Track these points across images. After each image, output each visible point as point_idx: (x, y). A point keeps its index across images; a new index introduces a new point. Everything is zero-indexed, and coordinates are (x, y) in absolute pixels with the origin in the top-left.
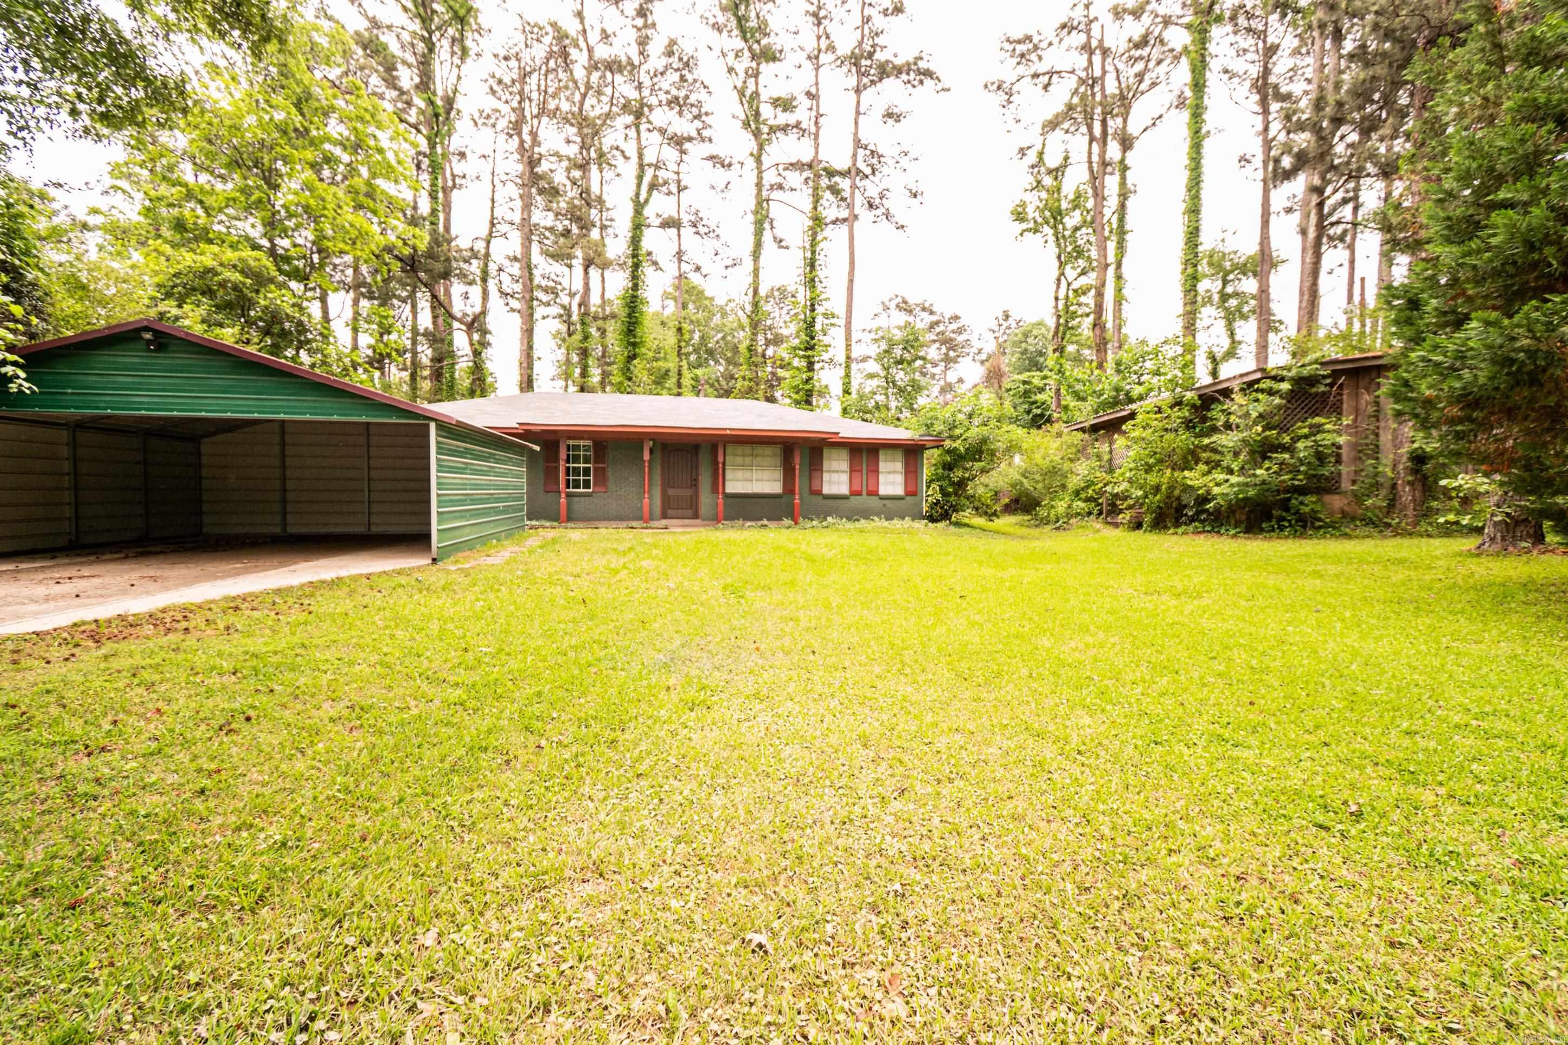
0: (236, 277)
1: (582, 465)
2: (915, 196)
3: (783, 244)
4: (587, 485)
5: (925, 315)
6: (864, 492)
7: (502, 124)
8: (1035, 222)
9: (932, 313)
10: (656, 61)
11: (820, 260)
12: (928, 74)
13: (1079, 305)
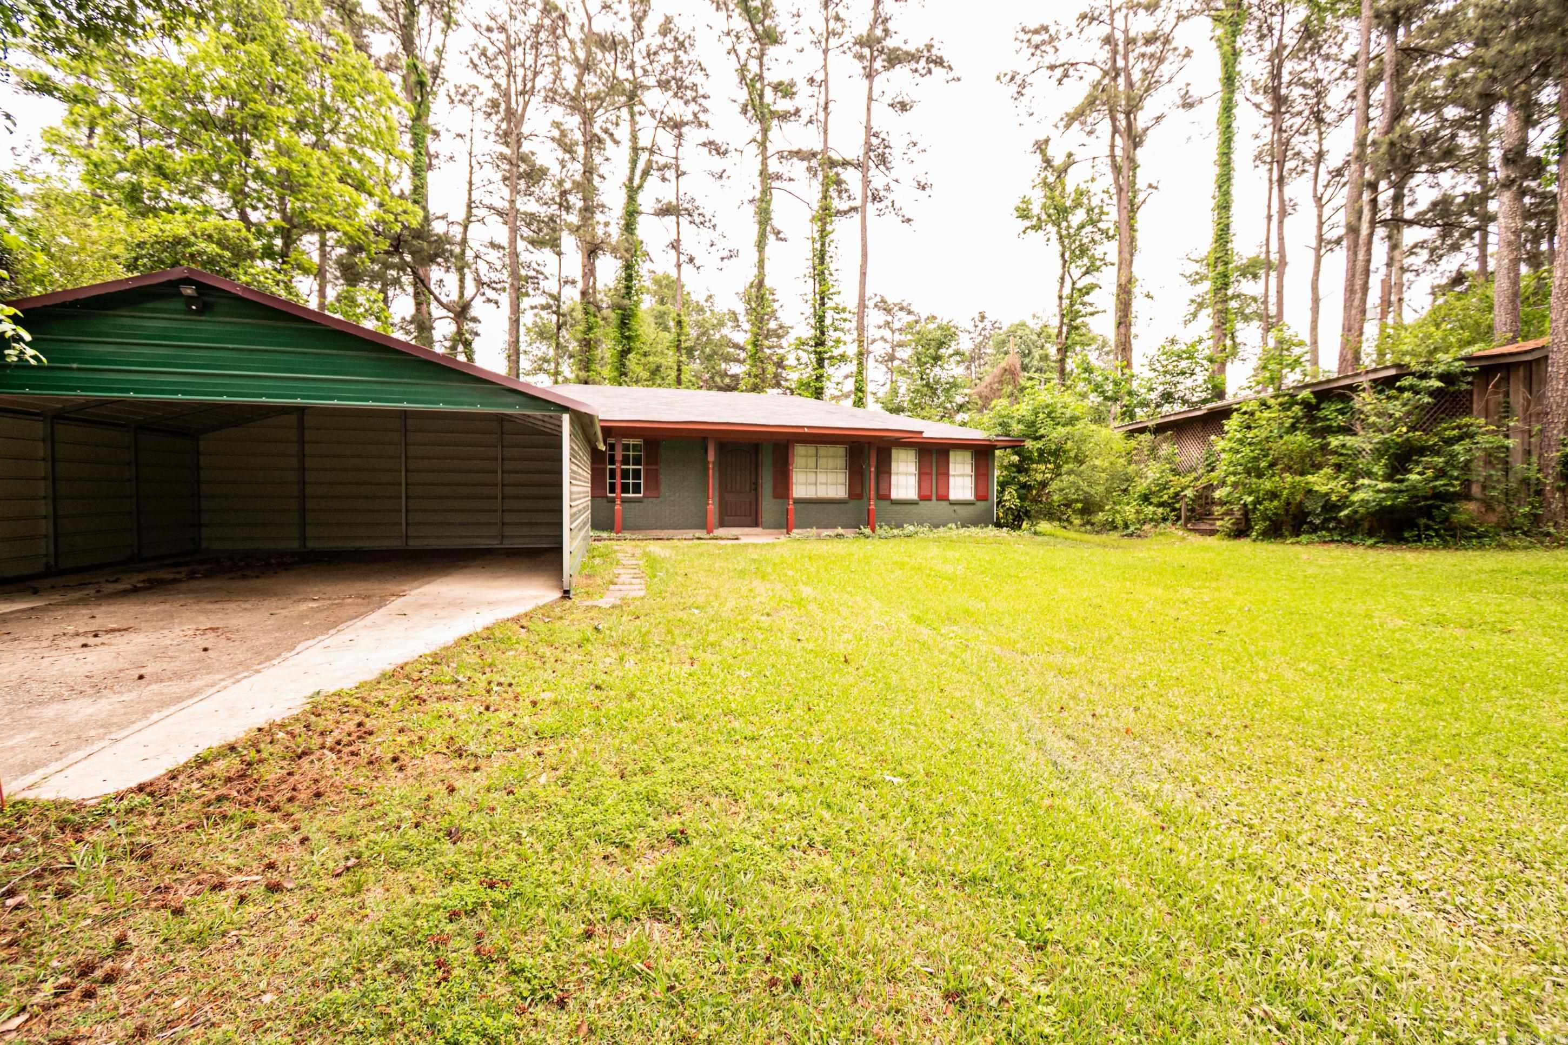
0: (212, 249)
1: (631, 467)
2: (924, 188)
3: (781, 236)
4: (637, 489)
5: (902, 314)
6: (934, 497)
7: (480, 102)
8: (1039, 219)
9: (910, 313)
10: (652, 39)
11: (830, 250)
12: (939, 62)
13: (1084, 304)
